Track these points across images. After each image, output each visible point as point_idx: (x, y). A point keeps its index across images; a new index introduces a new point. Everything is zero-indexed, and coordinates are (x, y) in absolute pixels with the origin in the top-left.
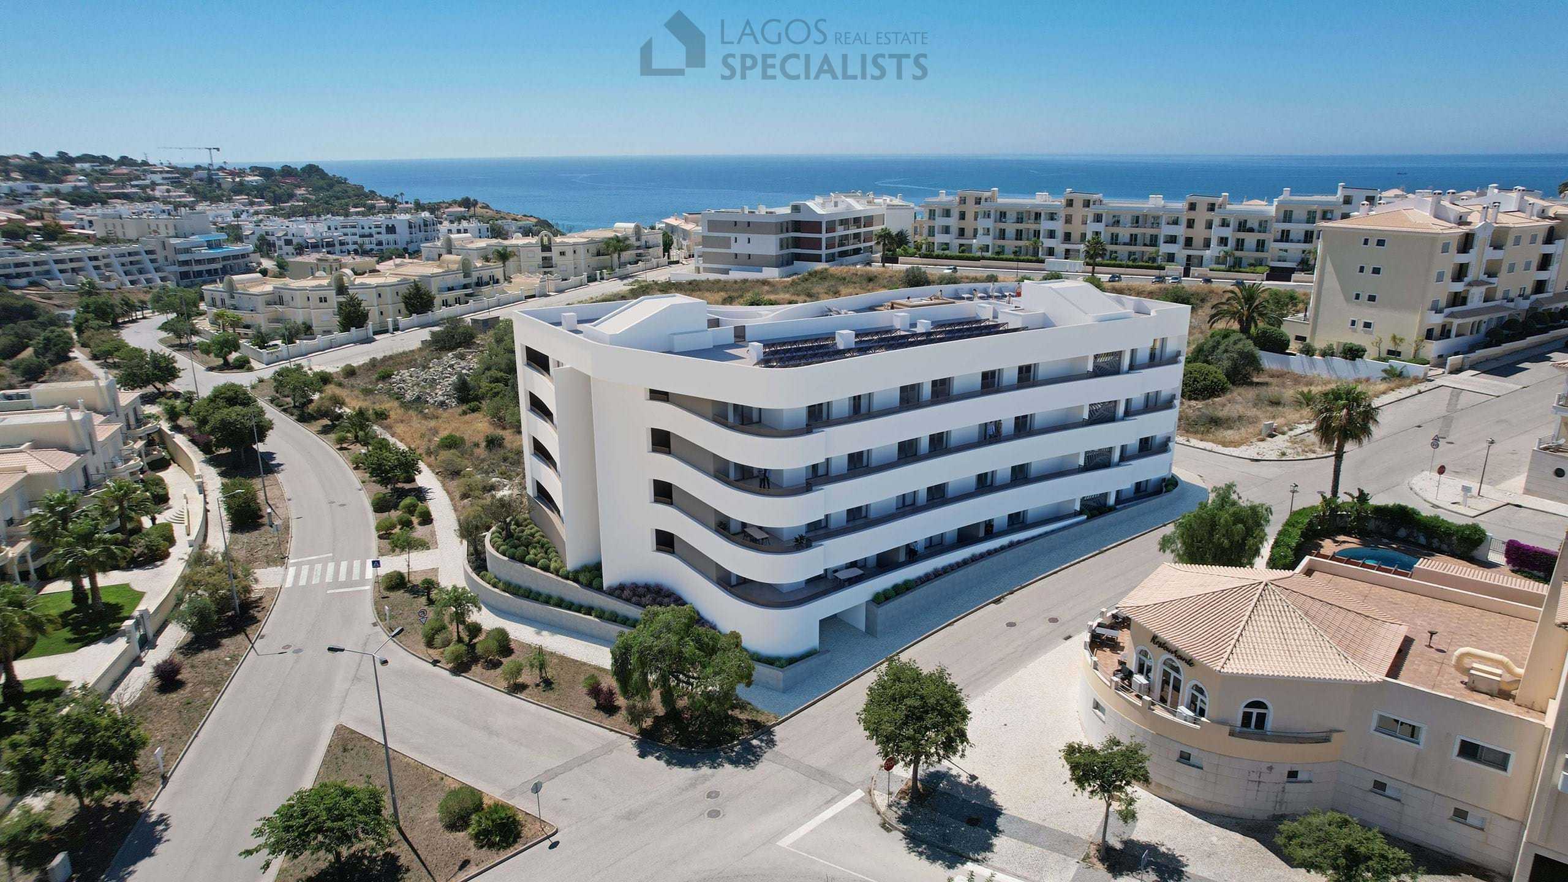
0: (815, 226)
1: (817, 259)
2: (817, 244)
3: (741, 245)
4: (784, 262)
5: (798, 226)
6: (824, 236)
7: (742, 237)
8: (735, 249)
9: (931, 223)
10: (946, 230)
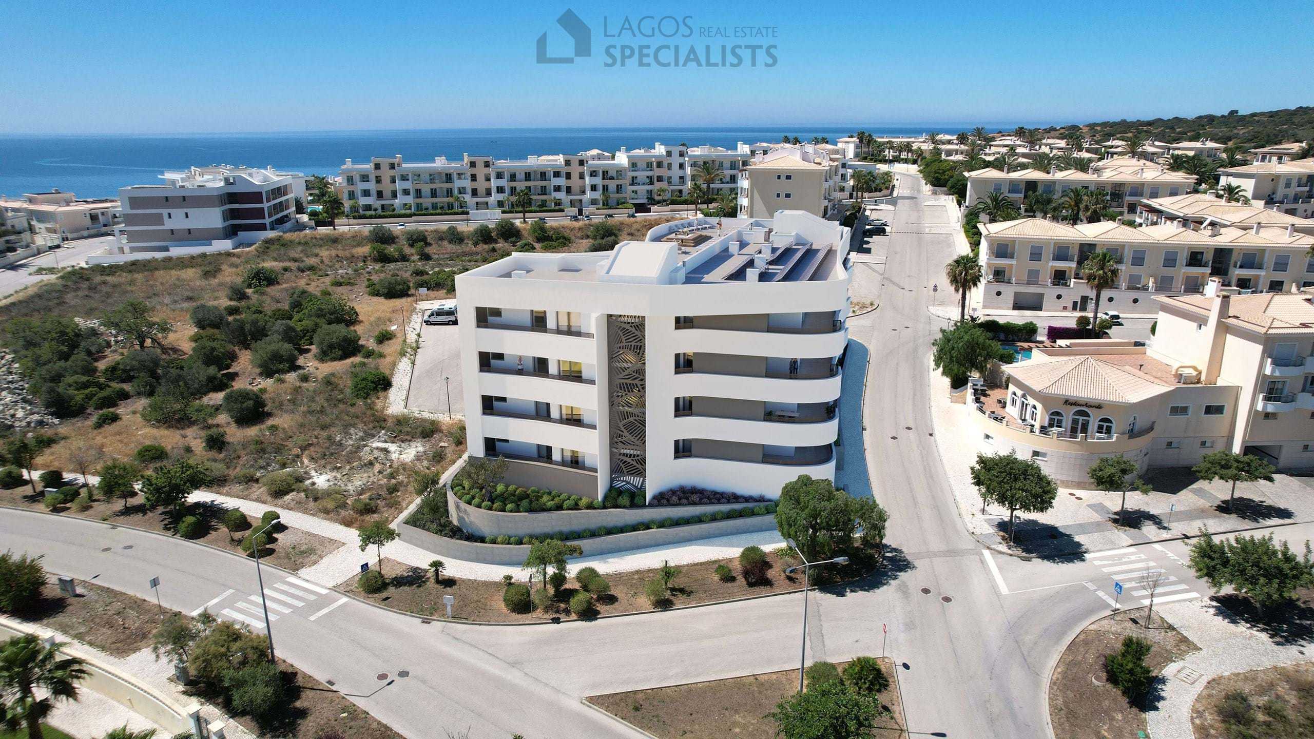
0: (256, 196)
1: (263, 227)
2: (260, 213)
3: (177, 220)
4: (231, 232)
5: (232, 197)
6: (266, 205)
7: (178, 213)
8: (169, 225)
9: (351, 188)
10: (366, 193)
